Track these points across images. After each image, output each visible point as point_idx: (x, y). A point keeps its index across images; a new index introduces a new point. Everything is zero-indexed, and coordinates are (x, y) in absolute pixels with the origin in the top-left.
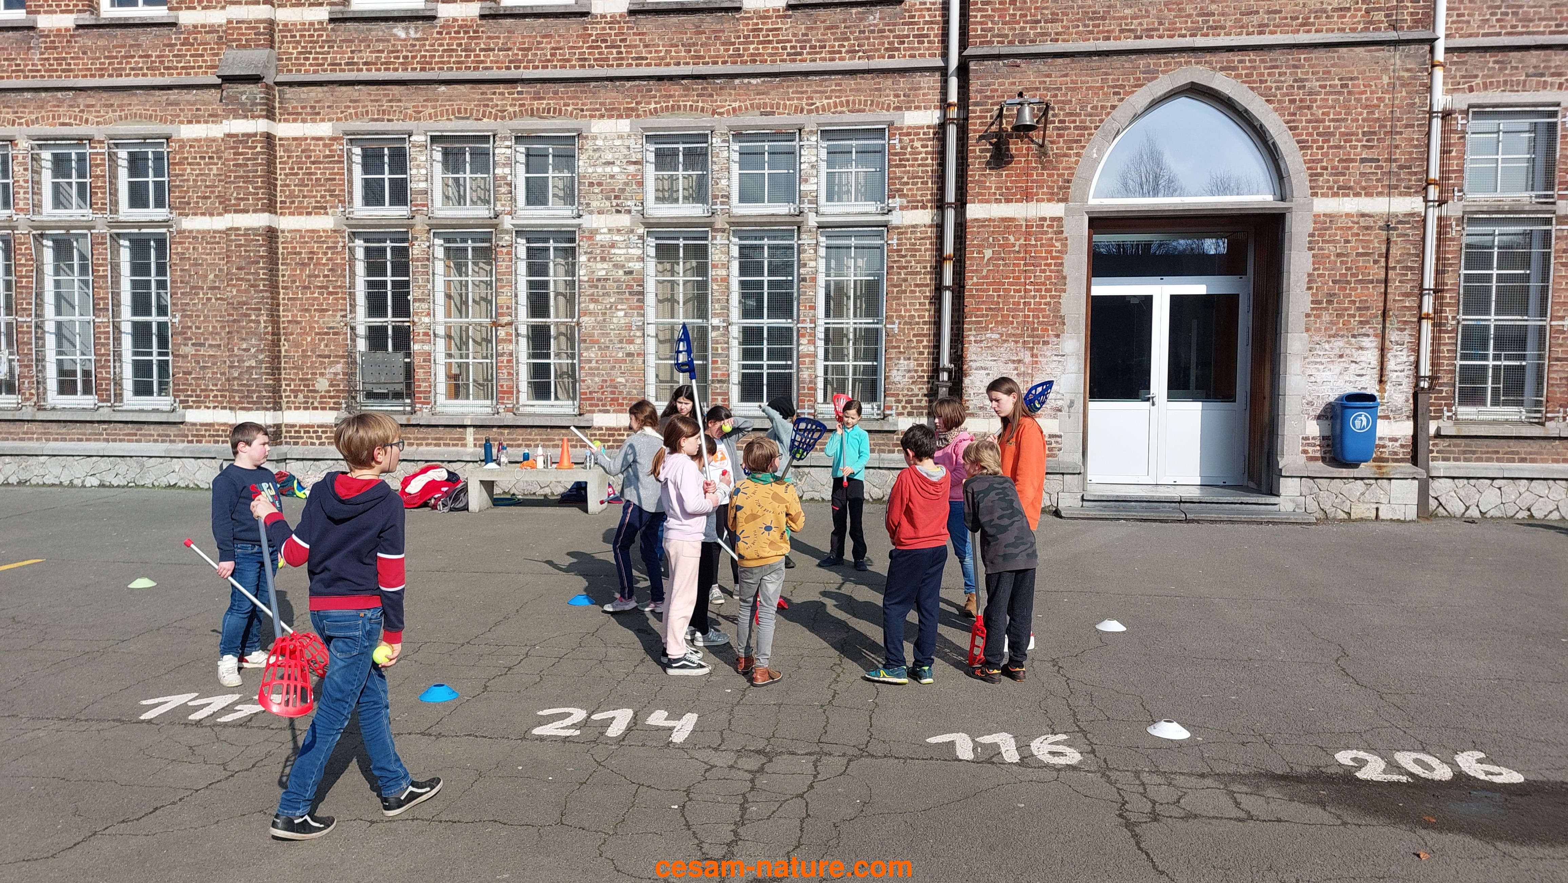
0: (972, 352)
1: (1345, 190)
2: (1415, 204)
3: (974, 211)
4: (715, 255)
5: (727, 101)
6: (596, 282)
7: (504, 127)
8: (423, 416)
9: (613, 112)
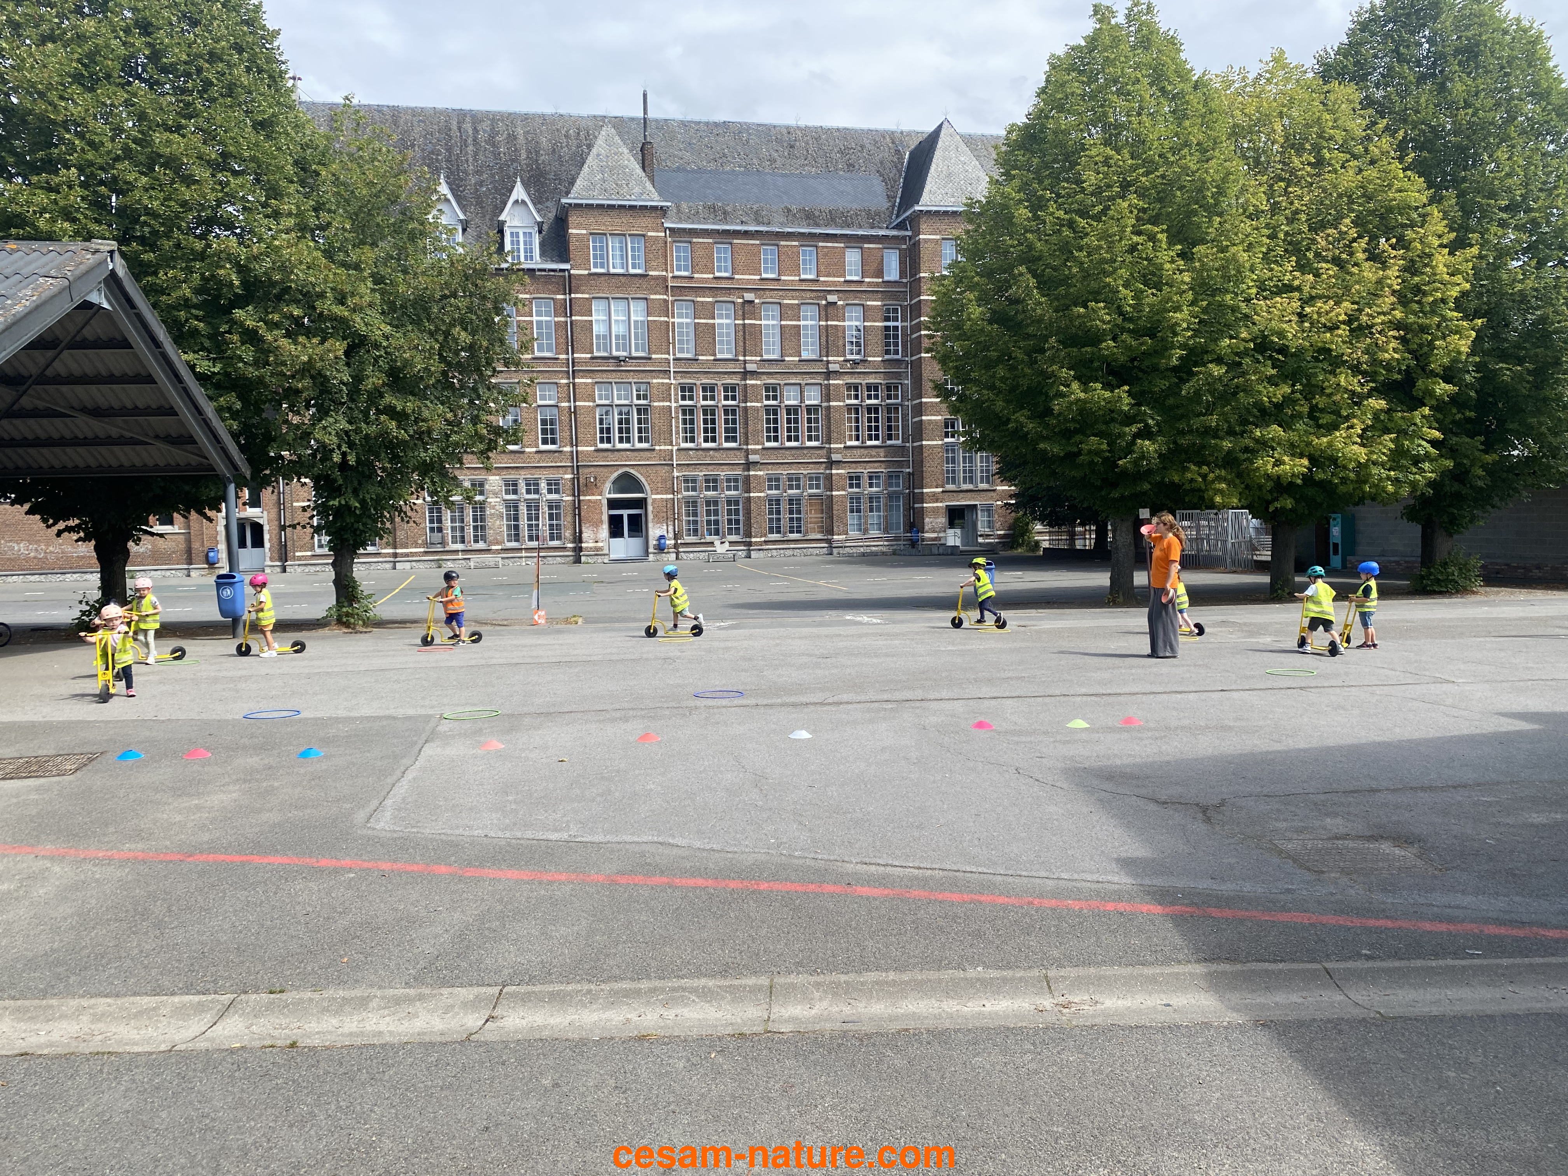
0: (583, 529)
1: (658, 493)
2: (671, 496)
3: (582, 498)
4: (521, 508)
5: (522, 472)
6: (491, 514)
7: (466, 478)
8: (447, 549)
9: (494, 475)
